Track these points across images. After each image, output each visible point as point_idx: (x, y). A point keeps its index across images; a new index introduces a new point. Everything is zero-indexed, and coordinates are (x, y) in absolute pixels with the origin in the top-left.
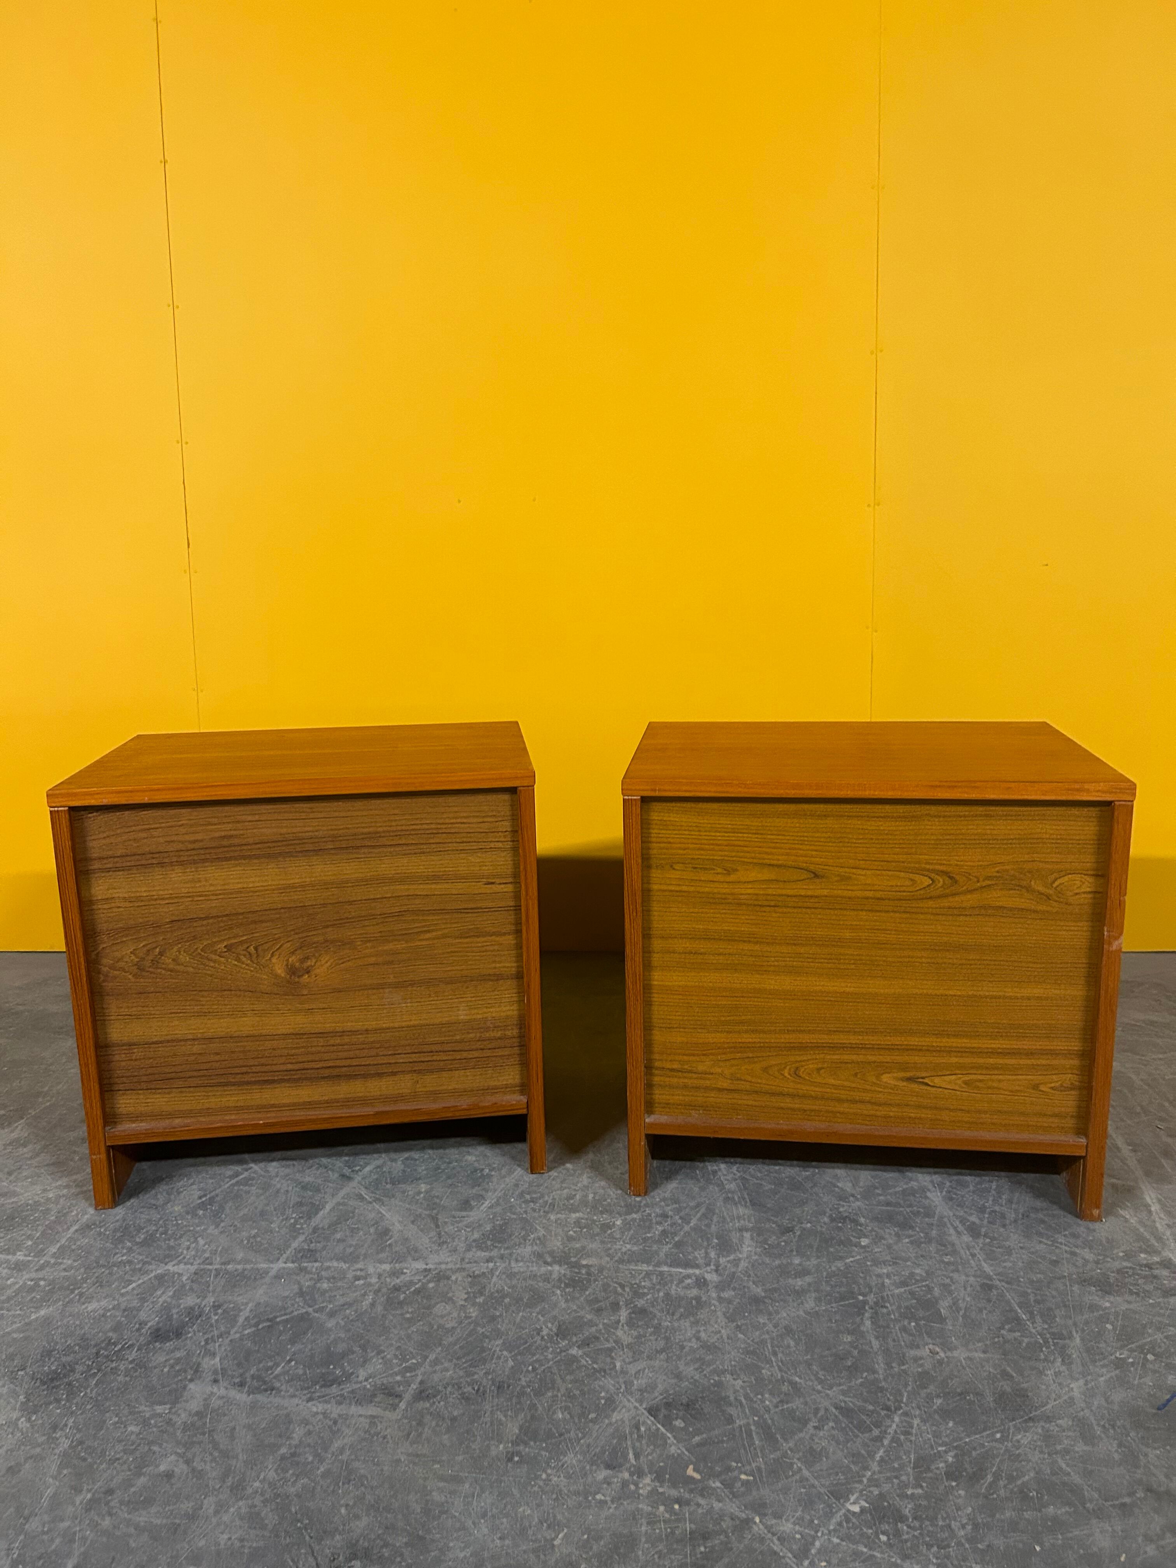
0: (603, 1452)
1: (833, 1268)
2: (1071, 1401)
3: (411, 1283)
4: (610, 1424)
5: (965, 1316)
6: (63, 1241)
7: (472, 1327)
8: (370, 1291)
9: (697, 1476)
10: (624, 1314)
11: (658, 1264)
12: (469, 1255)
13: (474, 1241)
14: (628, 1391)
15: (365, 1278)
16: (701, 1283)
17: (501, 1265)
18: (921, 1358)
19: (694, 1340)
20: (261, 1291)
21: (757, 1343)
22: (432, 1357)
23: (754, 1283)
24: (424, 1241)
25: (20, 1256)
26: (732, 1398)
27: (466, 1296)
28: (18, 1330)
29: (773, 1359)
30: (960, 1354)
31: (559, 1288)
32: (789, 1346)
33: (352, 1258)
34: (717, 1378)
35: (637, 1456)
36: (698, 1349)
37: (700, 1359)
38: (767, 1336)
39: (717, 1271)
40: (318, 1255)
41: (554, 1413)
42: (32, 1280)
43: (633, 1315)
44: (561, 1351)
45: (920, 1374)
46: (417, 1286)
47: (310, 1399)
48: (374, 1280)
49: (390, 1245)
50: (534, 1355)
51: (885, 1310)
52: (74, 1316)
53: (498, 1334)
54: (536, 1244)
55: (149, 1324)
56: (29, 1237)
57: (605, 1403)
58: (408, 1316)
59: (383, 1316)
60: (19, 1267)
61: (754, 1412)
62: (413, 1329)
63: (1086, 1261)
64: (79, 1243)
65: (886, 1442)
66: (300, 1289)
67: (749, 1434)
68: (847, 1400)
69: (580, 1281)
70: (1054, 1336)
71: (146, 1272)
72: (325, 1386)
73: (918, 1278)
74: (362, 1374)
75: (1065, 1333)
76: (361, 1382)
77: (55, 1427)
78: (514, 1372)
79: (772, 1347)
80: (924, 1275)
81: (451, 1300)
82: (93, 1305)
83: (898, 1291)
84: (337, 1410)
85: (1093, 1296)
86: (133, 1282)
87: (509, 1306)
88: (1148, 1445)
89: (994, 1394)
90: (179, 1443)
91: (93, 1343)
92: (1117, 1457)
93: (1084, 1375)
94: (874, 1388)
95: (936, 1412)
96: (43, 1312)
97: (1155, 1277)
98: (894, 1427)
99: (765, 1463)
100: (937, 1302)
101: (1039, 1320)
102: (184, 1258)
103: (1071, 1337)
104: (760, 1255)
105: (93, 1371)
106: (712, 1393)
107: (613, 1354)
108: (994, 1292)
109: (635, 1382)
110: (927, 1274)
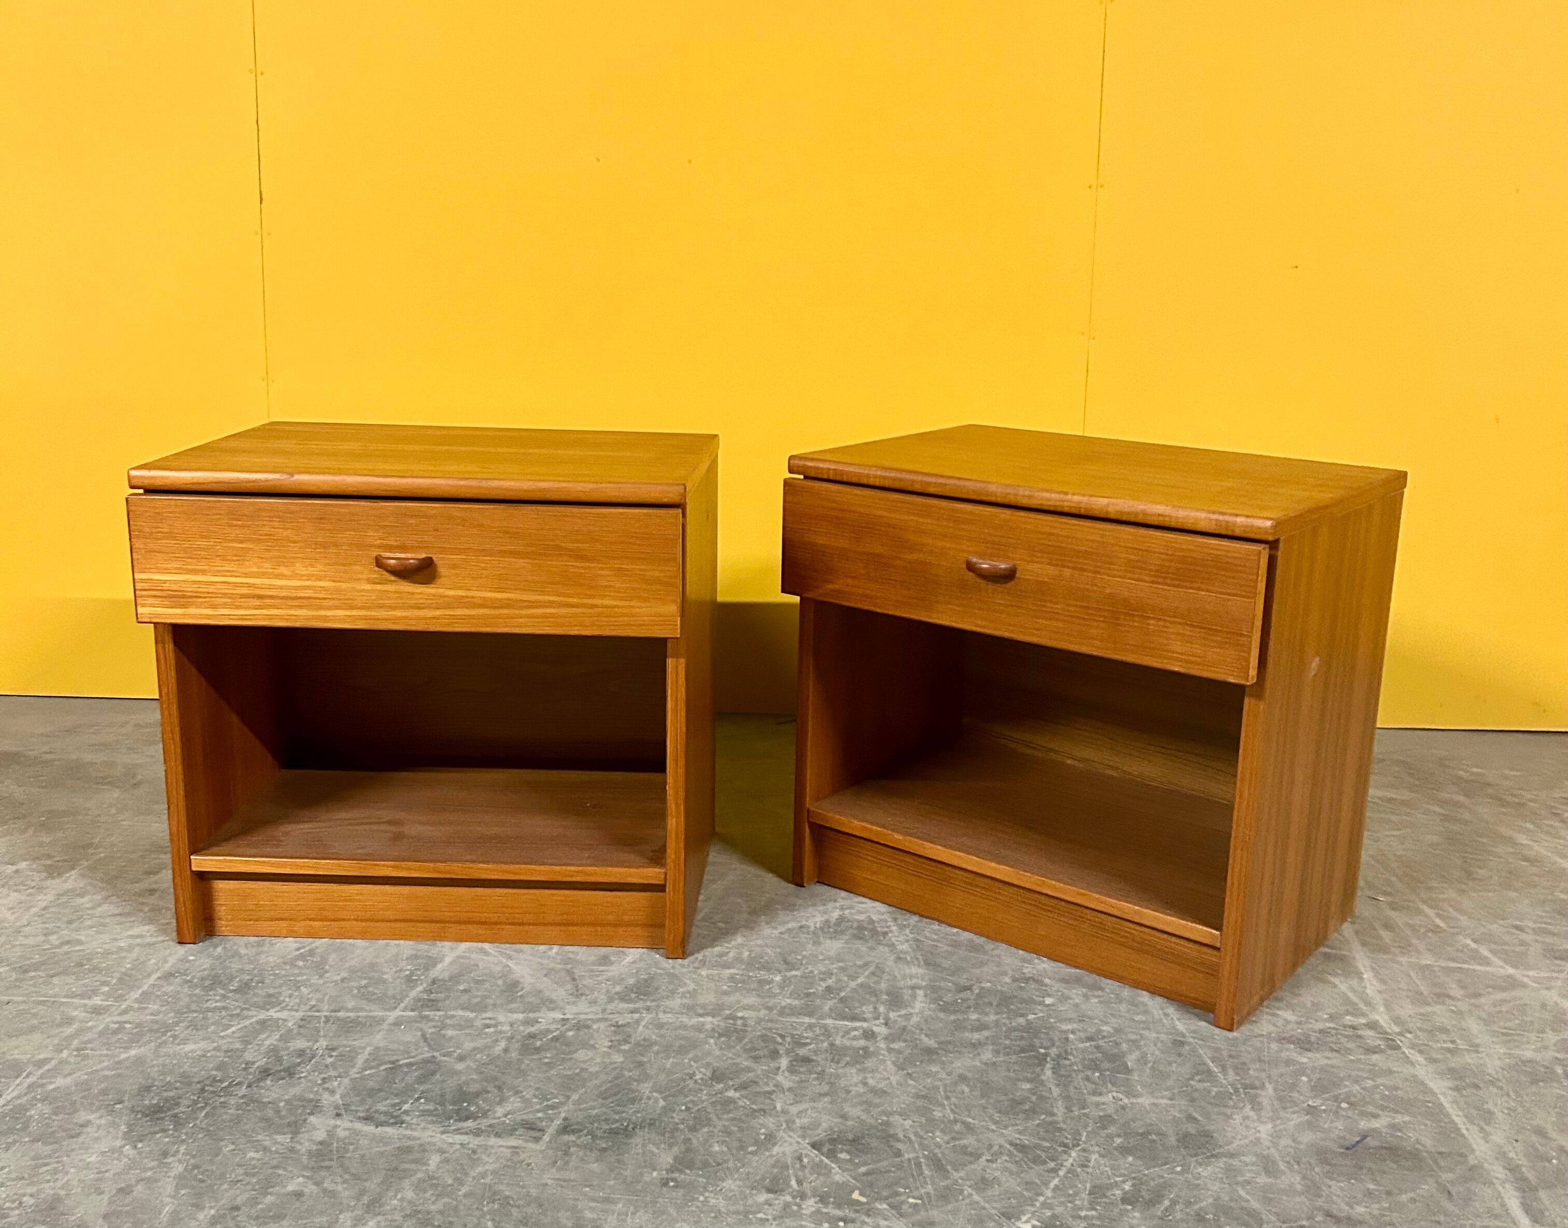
0: (763, 1179)
1: (1014, 1024)
2: (1258, 1142)
3: (548, 1031)
4: (771, 1157)
5: (1152, 1068)
6: (145, 988)
7: (617, 1071)
8: (502, 1038)
9: (863, 1200)
10: (784, 1062)
11: (822, 1018)
12: (610, 1007)
13: (617, 993)
14: (790, 1129)
15: (496, 1026)
16: (869, 1035)
17: (647, 1017)
18: (1103, 1104)
19: (860, 1085)
20: (379, 1037)
21: (928, 1087)
22: (575, 1097)
23: (927, 1035)
24: (559, 993)
25: (97, 1001)
26: (902, 1139)
27: (610, 1044)
29: (946, 1103)
30: (1145, 1101)
31: (713, 1037)
32: (963, 1092)
33: (481, 1007)
34: (884, 1119)
35: (799, 1183)
36: (865, 1093)
37: (866, 1102)
38: (939, 1083)
39: (886, 1024)
40: (440, 1004)
41: (711, 1146)
42: (115, 1023)
43: (794, 1063)
44: (717, 1094)
45: (1101, 1117)
46: (555, 1034)
47: (443, 1133)
48: (506, 1028)
49: (521, 997)
50: (686, 1096)
51: (1067, 1062)
52: (169, 1056)
53: (647, 1077)
54: (686, 997)
55: (257, 1064)
56: (105, 983)
57: (765, 1139)
58: (546, 1060)
59: (518, 1060)
60: (97, 1011)
61: (924, 1147)
62: (553, 1072)
63: (1288, 1022)
64: (164, 989)
65: (1061, 1173)
66: (424, 1036)
67: (918, 1165)
68: (1022, 1137)
69: (736, 1031)
70: (1246, 1087)
71: (246, 1017)
72: (460, 1120)
73: (1105, 1034)
74: (500, 1111)
75: (1257, 1083)
76: (499, 1118)
77: (165, 1154)
78: (666, 1110)
79: (945, 1092)
80: (1111, 1030)
81: (593, 1047)
82: (189, 1047)
83: (1081, 1045)
84: (474, 1142)
85: (1291, 1052)
86: (233, 1026)
87: (657, 1053)
88: (1332, 1179)
89: (1177, 1134)
90: (305, 1168)
91: (196, 1080)
92: (1299, 1187)
93: (1272, 1119)
94: (1052, 1128)
95: (1115, 1149)
96: (133, 1052)
97: (1360, 1037)
98: (1071, 1160)
99: (935, 1190)
100: (1124, 1056)
101: (1231, 1072)
102: (287, 1005)
103: (1263, 1087)
104: (934, 1011)
105: (200, 1105)
106: (879, 1131)
107: (773, 1096)
108: (1187, 1048)
109: (797, 1121)
110: (1115, 1031)
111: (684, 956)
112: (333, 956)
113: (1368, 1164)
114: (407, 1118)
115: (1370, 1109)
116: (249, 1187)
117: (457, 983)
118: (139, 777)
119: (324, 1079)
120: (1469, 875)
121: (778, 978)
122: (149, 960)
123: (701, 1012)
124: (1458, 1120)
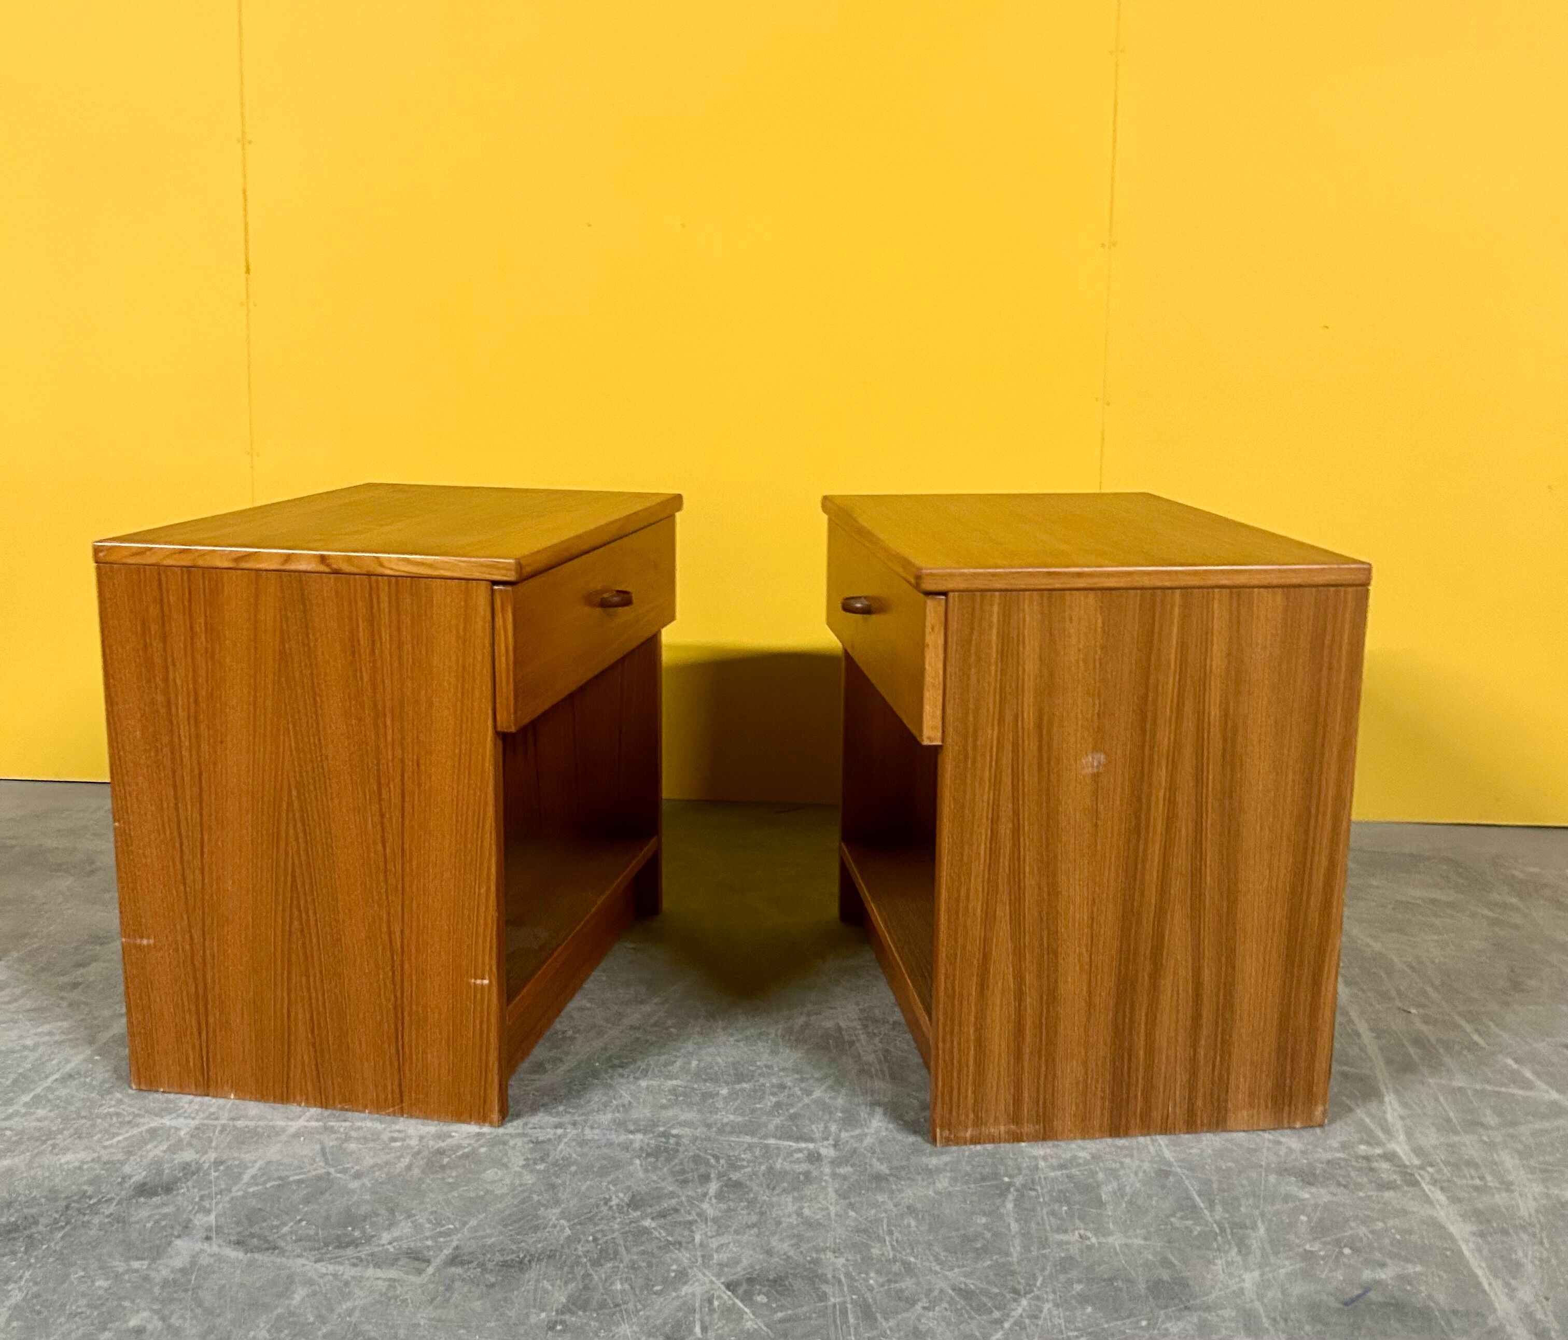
0: (665, 1323)
1: (978, 1148)
2: (1240, 1292)
3: (460, 1147)
4: (678, 1297)
5: (1130, 1202)
6: (39, 1090)
7: (526, 1194)
8: (408, 1153)
10: (713, 1187)
11: (765, 1137)
12: (534, 1120)
13: (543, 1105)
14: (705, 1265)
15: (403, 1140)
16: (814, 1158)
17: (572, 1132)
18: (1068, 1243)
19: (794, 1216)
20: (275, 1148)
21: (871, 1222)
22: (473, 1223)
23: (878, 1159)
26: (830, 1276)
27: (524, 1163)
29: (887, 1238)
30: (1116, 1240)
31: (640, 1157)
32: (909, 1226)
34: (814, 1255)
35: (704, 1330)
36: (798, 1225)
37: (797, 1235)
39: (835, 1146)
41: (612, 1283)
43: (725, 1189)
44: (631, 1222)
45: (1062, 1258)
46: (466, 1150)
47: (318, 1261)
48: (415, 1142)
50: (596, 1225)
51: (1033, 1193)
52: (43, 1167)
53: (557, 1202)
54: (619, 1112)
55: (134, 1178)
57: (675, 1277)
58: (450, 1180)
59: (420, 1179)
61: (854, 1290)
62: (455, 1194)
63: (1291, 1150)
64: (58, 1092)
65: (1007, 1325)
66: (323, 1149)
67: (844, 1312)
68: (968, 1281)
69: (666, 1150)
70: (1234, 1225)
71: (137, 1125)
72: (338, 1247)
73: (1081, 1161)
74: (386, 1237)
75: (1248, 1222)
76: (383, 1245)
78: (570, 1241)
79: (888, 1225)
80: (1089, 1157)
81: (505, 1166)
82: (69, 1157)
83: (1052, 1174)
84: (350, 1273)
85: (1291, 1186)
86: (120, 1134)
87: (574, 1174)
89: (1147, 1281)
90: (155, 1299)
91: (63, 1195)
93: (1261, 1266)
94: (1004, 1271)
95: (1073, 1297)
96: (5, 1162)
97: (1372, 1170)
98: (1020, 1310)
100: (1099, 1186)
101: (1219, 1208)
102: (187, 1111)
103: (1254, 1227)
104: (892, 1131)
105: (59, 1225)
106: (806, 1270)
107: (694, 1228)
108: (1171, 1179)
109: (715, 1257)
110: (1093, 1158)
113: (1368, 1322)
114: (282, 1244)
115: (1377, 1255)
119: (202, 1197)
120: (1516, 986)
121: (724, 1091)
122: (51, 1060)
123: (632, 1128)
124: (1479, 1272)
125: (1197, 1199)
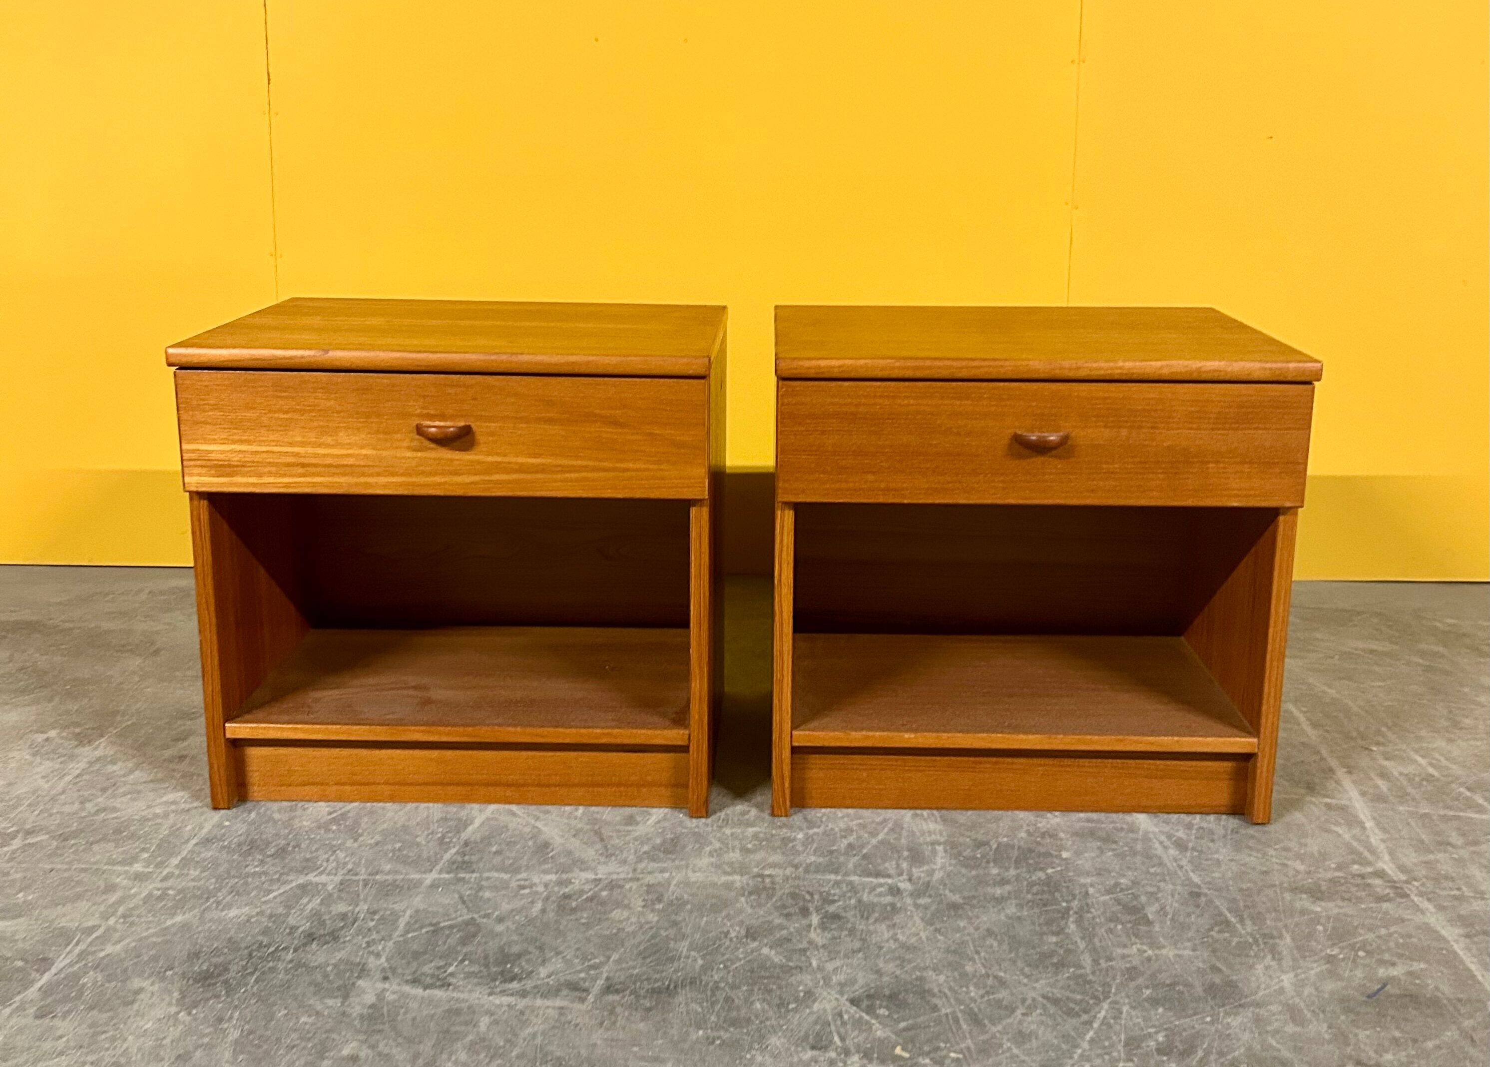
0: (807, 1035)
1: (1034, 878)
2: (1282, 991)
3: (582, 892)
4: (811, 1013)
5: (1172, 919)
6: (184, 853)
7: (654, 931)
8: (538, 899)
9: (906, 1055)
10: (815, 919)
11: (847, 874)
12: (641, 866)
13: (645, 853)
14: (828, 985)
15: (531, 887)
16: (895, 891)
17: (677, 875)
18: (1129, 956)
19: (892, 942)
20: (418, 899)
21: (958, 944)
22: (615, 956)
23: (951, 891)
24: (590, 854)
25: (138, 867)
26: (936, 991)
27: (643, 903)
28: (155, 935)
29: (976, 957)
30: (1169, 952)
31: (743, 895)
32: (991, 946)
33: (515, 870)
35: (843, 1039)
36: (896, 949)
37: (899, 958)
38: (968, 938)
39: (910, 880)
40: (474, 866)
41: (752, 1003)
42: (158, 890)
43: (825, 920)
44: (753, 951)
45: (1128, 969)
46: (588, 894)
47: (490, 994)
48: (541, 889)
49: (552, 857)
50: (723, 955)
51: (1089, 915)
52: (215, 922)
53: (684, 937)
54: (713, 856)
55: (301, 929)
56: (144, 850)
57: (805, 996)
58: (583, 921)
59: (556, 921)
60: (140, 877)
62: (591, 932)
63: (1298, 872)
64: (203, 855)
65: (1096, 1025)
66: (461, 897)
67: (956, 1020)
68: (1054, 991)
69: (765, 888)
70: (1264, 936)
71: (285, 882)
72: (505, 981)
73: (1123, 887)
74: (543, 972)
75: (1275, 933)
76: (543, 979)
77: (220, 1020)
78: (705, 969)
79: (975, 946)
80: (1130, 883)
81: (628, 907)
82: (233, 913)
83: (1102, 898)
84: (522, 1003)
85: (1304, 902)
86: (273, 891)
87: (691, 911)
88: (1358, 1027)
89: (1203, 985)
90: (358, 1031)
91: (243, 945)
92: (1327, 1036)
93: (1294, 968)
94: (1082, 981)
95: (1145, 1000)
96: (179, 918)
97: (1369, 885)
98: (1103, 1013)
99: (975, 1044)
100: (1143, 908)
101: (1248, 922)
102: (325, 869)
103: (1281, 937)
104: (955, 866)
105: (248, 971)
106: (915, 986)
107: (808, 953)
108: (1203, 899)
109: (834, 977)
110: (1133, 882)
111: (707, 816)
112: (366, 819)
113: (1391, 1012)
114: (453, 980)
115: (1387, 957)
116: (306, 1052)
117: (490, 844)
118: (158, 645)
119: (368, 943)
120: (1456, 724)
121: (800, 836)
122: (186, 826)
123: (729, 870)
124: (1473, 967)
125: (1228, 915)
